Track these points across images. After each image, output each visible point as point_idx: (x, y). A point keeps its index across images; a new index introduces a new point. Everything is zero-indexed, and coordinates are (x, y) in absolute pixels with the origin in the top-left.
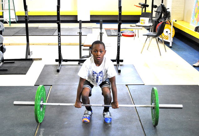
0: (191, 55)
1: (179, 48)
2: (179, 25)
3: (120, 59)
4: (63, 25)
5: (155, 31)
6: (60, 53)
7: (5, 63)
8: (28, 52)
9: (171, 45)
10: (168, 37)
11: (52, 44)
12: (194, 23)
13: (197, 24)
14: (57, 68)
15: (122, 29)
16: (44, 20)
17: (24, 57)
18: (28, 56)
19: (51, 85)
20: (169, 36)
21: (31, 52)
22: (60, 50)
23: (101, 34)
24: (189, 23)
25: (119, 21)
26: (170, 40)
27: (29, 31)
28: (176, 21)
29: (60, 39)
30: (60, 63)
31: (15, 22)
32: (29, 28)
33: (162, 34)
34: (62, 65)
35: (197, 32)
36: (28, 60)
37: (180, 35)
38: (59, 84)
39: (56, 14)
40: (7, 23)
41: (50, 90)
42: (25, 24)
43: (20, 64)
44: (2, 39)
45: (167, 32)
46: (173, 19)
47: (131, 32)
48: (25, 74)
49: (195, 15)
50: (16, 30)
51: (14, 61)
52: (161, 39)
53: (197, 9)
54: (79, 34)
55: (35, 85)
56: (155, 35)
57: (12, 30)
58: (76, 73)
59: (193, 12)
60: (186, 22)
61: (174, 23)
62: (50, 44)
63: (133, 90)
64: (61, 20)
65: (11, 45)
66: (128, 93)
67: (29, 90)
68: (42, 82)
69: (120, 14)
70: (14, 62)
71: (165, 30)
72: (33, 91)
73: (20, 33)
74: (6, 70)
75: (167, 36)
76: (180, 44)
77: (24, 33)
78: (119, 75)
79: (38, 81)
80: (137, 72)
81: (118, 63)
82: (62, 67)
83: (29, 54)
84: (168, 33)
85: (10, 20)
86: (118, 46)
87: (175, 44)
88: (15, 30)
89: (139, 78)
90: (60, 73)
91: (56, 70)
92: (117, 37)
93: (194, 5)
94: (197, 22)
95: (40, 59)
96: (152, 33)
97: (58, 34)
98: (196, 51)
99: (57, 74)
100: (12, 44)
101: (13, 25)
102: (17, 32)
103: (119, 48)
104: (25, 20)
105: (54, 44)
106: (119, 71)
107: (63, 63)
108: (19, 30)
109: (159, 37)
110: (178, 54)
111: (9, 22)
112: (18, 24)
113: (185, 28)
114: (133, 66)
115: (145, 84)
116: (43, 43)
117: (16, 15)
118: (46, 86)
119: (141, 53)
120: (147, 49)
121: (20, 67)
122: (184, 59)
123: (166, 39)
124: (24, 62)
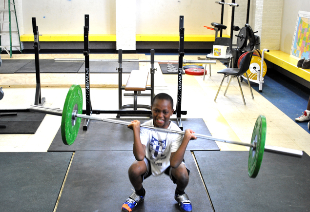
0: (292, 103)
1: (273, 93)
2: (273, 57)
3: (182, 110)
4: (93, 57)
5: (236, 66)
6: (89, 100)
7: (2, 115)
8: (39, 100)
9: (260, 88)
10: (256, 75)
12: (297, 55)
13: (302, 55)
14: (83, 124)
15: (184, 63)
16: (65, 48)
19: (73, 150)
20: (258, 75)
21: (44, 98)
22: (89, 96)
23: (153, 71)
24: (289, 54)
25: (181, 51)
26: (260, 81)
27: (40, 66)
28: (268, 51)
29: (89, 79)
31: (18, 51)
32: (40, 62)
33: (247, 72)
35: (301, 69)
37: (275, 73)
38: (86, 149)
39: (83, 40)
40: (7, 53)
41: (72, 158)
43: (25, 117)
45: (255, 68)
46: (263, 49)
47: (199, 68)
48: (34, 133)
49: (298, 41)
50: (20, 65)
51: (16, 113)
52: (246, 79)
53: (301, 33)
54: (119, 71)
55: (48, 151)
56: (236, 72)
57: (14, 64)
58: (113, 132)
59: (294, 38)
60: (285, 52)
61: (265, 54)
63: (202, 158)
64: (90, 50)
65: (12, 88)
66: (194, 164)
67: (40, 158)
68: (59, 146)
69: (182, 40)
70: (16, 115)
71: (251, 66)
72: (46, 160)
73: (26, 69)
74: (4, 127)
75: (254, 74)
76: (275, 86)
77: (32, 69)
79: (53, 144)
80: (208, 130)
81: (179, 116)
82: (92, 122)
83: (40, 102)
84: (257, 70)
85: (11, 48)
86: (178, 90)
87: (267, 86)
88: (18, 64)
90: (88, 131)
91: (82, 128)
92: (177, 75)
93: (296, 27)
94: (301, 53)
96: (232, 70)
97: (86, 72)
98: (299, 97)
99: (83, 133)
100: (13, 85)
101: (16, 56)
102: (22, 68)
103: (181, 93)
104: (34, 48)
107: (93, 116)
108: (25, 64)
109: (242, 76)
110: (272, 103)
111: (9, 51)
112: (24, 55)
113: (283, 62)
114: (201, 122)
115: (221, 150)
116: (62, 85)
117: (21, 41)
118: (65, 153)
119: (215, 101)
120: (225, 95)
121: (26, 122)
122: (281, 110)
123: (254, 79)
124: (32, 115)
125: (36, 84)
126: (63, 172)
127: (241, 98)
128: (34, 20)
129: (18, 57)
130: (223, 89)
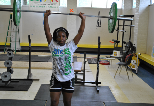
0: (152, 80)
1: (143, 75)
3: (98, 82)
5: (124, 61)
7: (12, 82)
8: (29, 74)
9: (136, 72)
10: (135, 66)
11: (47, 69)
15: (100, 59)
16: (41, 50)
17: (26, 77)
18: (29, 77)
19: (46, 100)
20: (135, 65)
21: (32, 74)
23: (85, 62)
24: (150, 56)
27: (31, 58)
28: (140, 54)
31: (19, 50)
32: (31, 56)
33: (130, 64)
36: (29, 80)
37: (143, 64)
40: (14, 51)
41: (46, 104)
42: (28, 52)
43: (23, 83)
44: (12, 64)
45: (134, 62)
46: (138, 53)
47: (106, 61)
48: (27, 91)
51: (18, 81)
52: (130, 67)
55: (34, 100)
56: (125, 64)
57: (17, 57)
59: (153, 48)
60: (148, 55)
61: (139, 56)
63: (108, 105)
67: (30, 103)
68: (39, 97)
70: (19, 81)
71: (132, 61)
72: (33, 104)
73: (23, 59)
74: (13, 87)
75: (134, 65)
76: (144, 71)
77: (26, 59)
78: (98, 94)
79: (36, 96)
81: (97, 85)
83: (30, 76)
84: (135, 63)
85: (16, 49)
86: (97, 72)
87: (140, 71)
88: (19, 57)
89: (113, 96)
92: (97, 64)
96: (122, 63)
100: (17, 67)
101: (18, 53)
102: (21, 59)
103: (98, 74)
104: (28, 49)
105: (48, 69)
106: (98, 91)
108: (22, 57)
109: (128, 66)
110: (142, 79)
111: (15, 50)
112: (21, 52)
113: (147, 60)
114: (108, 88)
115: (118, 102)
116: (40, 68)
117: (21, 45)
118: (42, 101)
119: (114, 78)
120: (119, 75)
121: (23, 85)
122: (147, 83)
123: (133, 67)
124: (26, 82)
125: (28, 67)
127: (127, 77)
128: (29, 36)
129: (19, 53)
130: (118, 72)
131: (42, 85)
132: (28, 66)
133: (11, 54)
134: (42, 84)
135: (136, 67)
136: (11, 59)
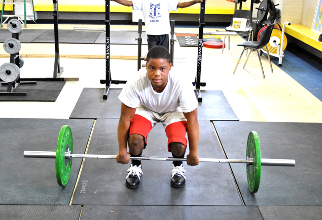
1: (293, 67)
2: (294, 31)
3: (201, 82)
4: (113, 28)
5: (255, 39)
6: (109, 70)
7: (22, 84)
8: (57, 69)
9: (280, 62)
10: (276, 49)
11: (94, 57)
12: (318, 29)
14: (103, 93)
15: (205, 35)
16: (80, 19)
17: (51, 76)
18: (58, 74)
20: (278, 48)
21: (62, 68)
22: (109, 65)
23: (173, 42)
24: (310, 28)
25: (201, 22)
26: (280, 55)
27: (59, 36)
28: (289, 24)
29: (109, 48)
30: (108, 85)
31: (32, 21)
33: (267, 45)
34: (110, 89)
36: (58, 81)
37: (295, 47)
38: (107, 117)
41: (94, 126)
42: (53, 25)
43: (45, 86)
45: (275, 41)
46: (284, 22)
47: (217, 41)
48: (54, 101)
49: (320, 15)
50: (36, 35)
52: (266, 52)
54: (138, 41)
55: (70, 118)
56: (256, 45)
57: (29, 34)
59: (316, 11)
60: (306, 26)
61: (286, 28)
62: (91, 57)
63: (221, 127)
65: (29, 57)
66: (213, 133)
68: (81, 113)
69: (203, 11)
70: (35, 83)
71: (272, 39)
73: (42, 39)
74: (25, 95)
75: (274, 48)
76: (295, 60)
77: (52, 39)
79: (74, 111)
80: (227, 102)
81: (198, 87)
82: (111, 92)
83: (59, 72)
84: (277, 43)
85: (25, 16)
86: (198, 61)
87: (286, 60)
89: (230, 110)
90: (108, 100)
91: (102, 96)
93: (319, 1)
95: (77, 79)
96: (251, 43)
97: (107, 41)
98: (319, 72)
99: (103, 102)
100: (30, 55)
101: (30, 26)
103: (201, 64)
105: (96, 57)
106: (200, 100)
107: (112, 86)
108: (40, 34)
109: (262, 49)
110: (292, 77)
111: (23, 21)
112: (38, 25)
113: (304, 36)
114: (221, 93)
115: (240, 120)
116: (79, 55)
117: (35, 10)
119: (234, 73)
120: (244, 68)
121: (46, 91)
122: (301, 84)
123: (273, 53)
124: (52, 83)
126: (86, 138)
127: (261, 71)
129: (32, 27)
130: (242, 62)
131: (85, 90)
132: (54, 53)
133: (17, 25)
134: (84, 88)
135: (279, 51)
136: (16, 36)
